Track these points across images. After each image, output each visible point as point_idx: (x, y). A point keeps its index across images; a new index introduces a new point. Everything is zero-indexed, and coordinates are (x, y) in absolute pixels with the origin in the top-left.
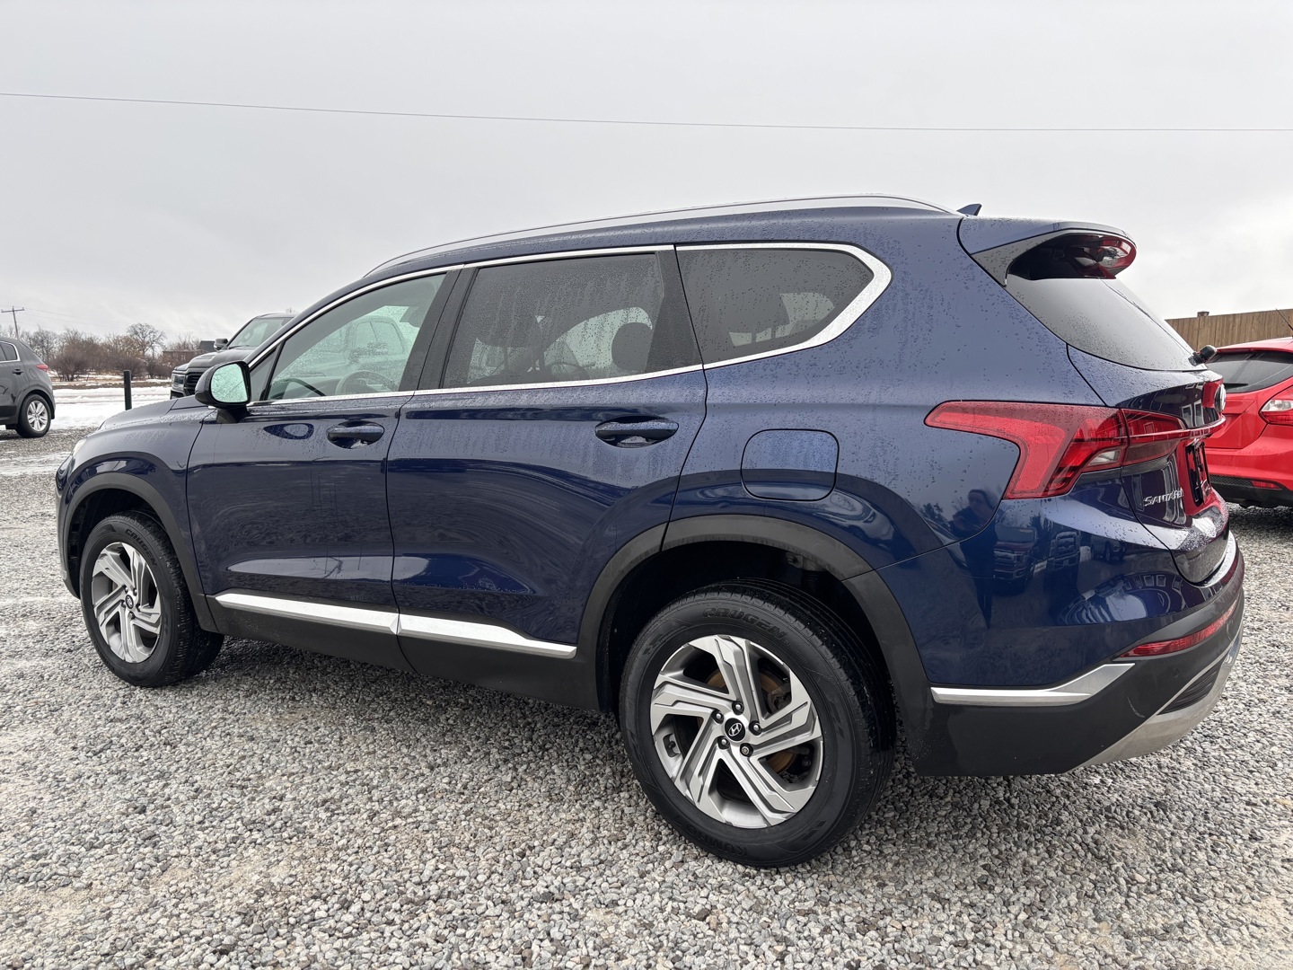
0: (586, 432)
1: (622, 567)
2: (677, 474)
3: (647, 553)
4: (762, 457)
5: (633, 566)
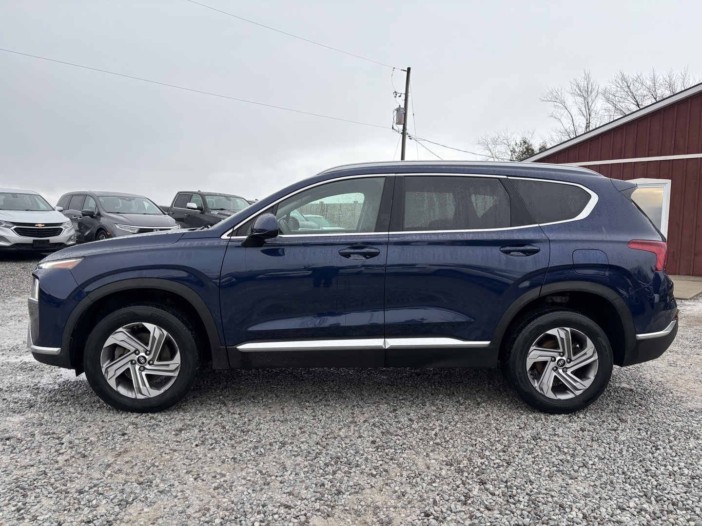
0: (496, 250)
1: (520, 305)
2: (547, 266)
3: (532, 298)
4: (580, 259)
5: (526, 304)
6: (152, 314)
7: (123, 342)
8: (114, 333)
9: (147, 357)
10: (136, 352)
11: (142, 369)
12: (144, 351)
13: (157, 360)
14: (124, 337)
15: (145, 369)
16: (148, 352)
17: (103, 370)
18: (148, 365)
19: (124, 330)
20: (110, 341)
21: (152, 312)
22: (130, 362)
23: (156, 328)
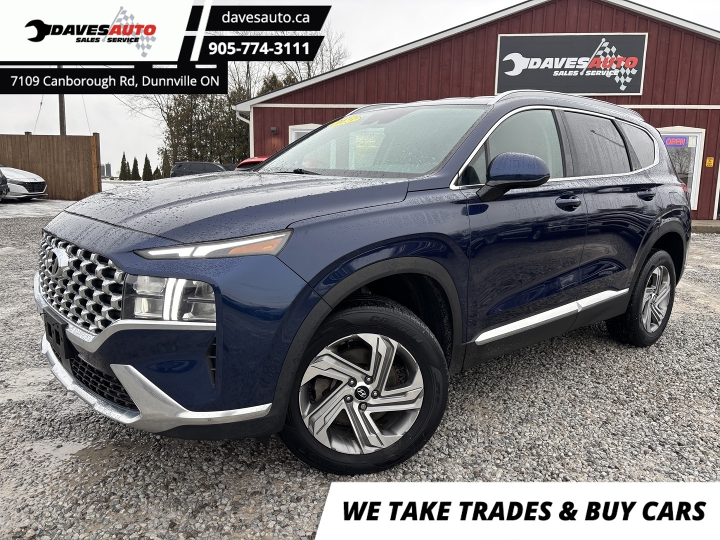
6: (373, 317)
7: (330, 370)
8: (315, 358)
9: (368, 386)
10: (352, 382)
11: (363, 406)
12: (362, 378)
13: (385, 390)
14: (330, 362)
15: (367, 405)
16: (369, 379)
17: (306, 421)
18: (372, 398)
19: (330, 352)
20: (310, 373)
21: (372, 315)
22: (343, 400)
23: (380, 339)
